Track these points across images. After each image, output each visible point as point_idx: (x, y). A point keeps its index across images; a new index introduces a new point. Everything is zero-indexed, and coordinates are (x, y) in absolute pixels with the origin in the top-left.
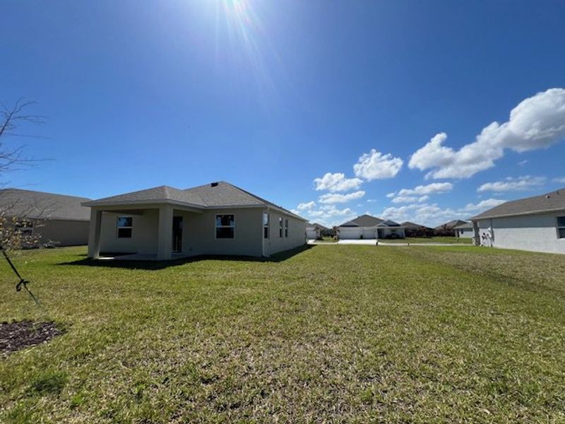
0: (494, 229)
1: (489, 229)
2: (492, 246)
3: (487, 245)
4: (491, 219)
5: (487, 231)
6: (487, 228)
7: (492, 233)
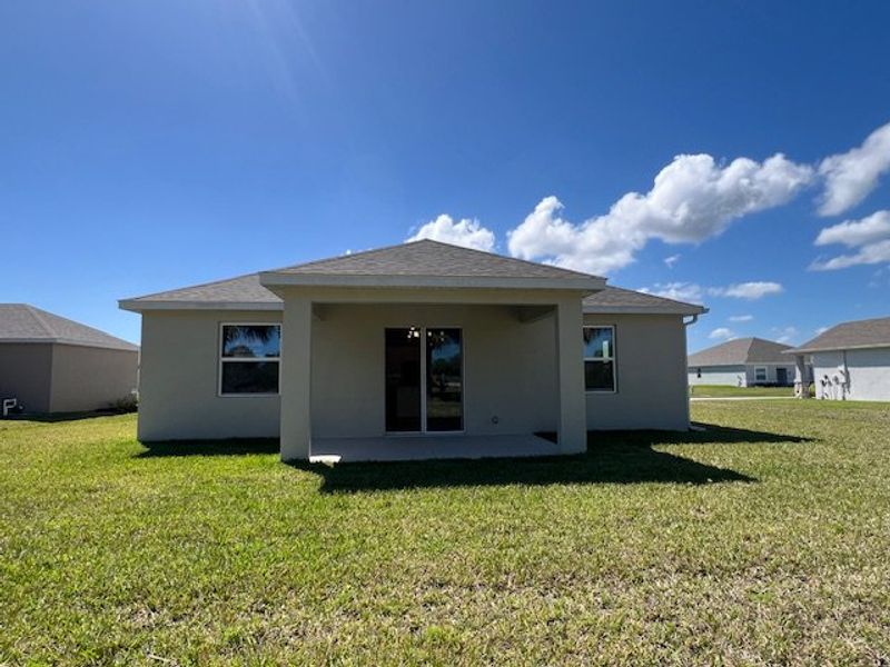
0: (849, 369)
1: (842, 368)
2: (844, 398)
3: (832, 398)
4: (844, 351)
5: (836, 372)
6: (836, 366)
7: (847, 374)
